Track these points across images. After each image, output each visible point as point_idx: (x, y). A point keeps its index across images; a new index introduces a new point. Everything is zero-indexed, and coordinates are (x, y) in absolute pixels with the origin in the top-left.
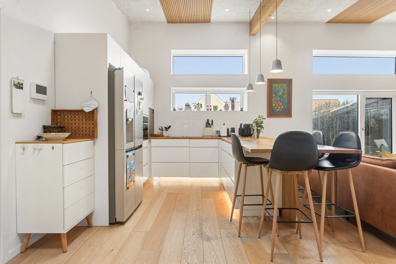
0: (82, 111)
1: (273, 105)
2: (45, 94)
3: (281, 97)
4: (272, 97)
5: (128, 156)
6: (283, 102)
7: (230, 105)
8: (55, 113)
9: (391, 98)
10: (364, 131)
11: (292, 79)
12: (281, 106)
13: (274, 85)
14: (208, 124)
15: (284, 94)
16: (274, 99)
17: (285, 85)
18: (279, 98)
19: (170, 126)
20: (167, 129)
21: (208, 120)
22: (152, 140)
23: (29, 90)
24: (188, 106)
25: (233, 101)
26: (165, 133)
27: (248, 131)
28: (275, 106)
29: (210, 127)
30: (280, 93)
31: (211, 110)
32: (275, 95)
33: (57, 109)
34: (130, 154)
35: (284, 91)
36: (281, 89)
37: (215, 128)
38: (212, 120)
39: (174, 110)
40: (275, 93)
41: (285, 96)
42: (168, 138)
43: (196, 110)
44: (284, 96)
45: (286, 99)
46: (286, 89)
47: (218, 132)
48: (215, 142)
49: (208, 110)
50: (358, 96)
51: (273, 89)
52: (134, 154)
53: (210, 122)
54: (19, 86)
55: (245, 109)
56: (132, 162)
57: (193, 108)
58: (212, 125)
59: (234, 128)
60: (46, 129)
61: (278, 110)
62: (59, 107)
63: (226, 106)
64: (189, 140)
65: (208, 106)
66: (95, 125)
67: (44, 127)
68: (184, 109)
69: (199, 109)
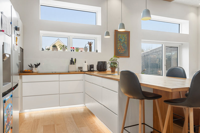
1: (118, 49)
4: (118, 43)
5: (5, 102)
6: (124, 47)
7: (88, 48)
9: (178, 47)
10: (165, 66)
11: (130, 32)
12: (123, 50)
13: (119, 35)
14: (72, 62)
16: (119, 44)
17: (126, 35)
18: (122, 44)
19: (39, 64)
20: (37, 66)
21: (72, 59)
22: (23, 76)
24: (54, 46)
25: (90, 44)
26: (35, 70)
27: (104, 67)
28: (120, 49)
29: (74, 64)
31: (74, 51)
32: (119, 42)
34: (7, 97)
35: (125, 39)
36: (123, 38)
37: (78, 65)
38: (75, 59)
39: (43, 50)
40: (119, 40)
41: (126, 43)
42: (38, 74)
43: (62, 50)
45: (126, 45)
46: (126, 38)
47: (80, 68)
48: (80, 76)
49: (71, 51)
50: (162, 45)
51: (118, 37)
52: (12, 96)
53: (74, 60)
55: (99, 51)
56: (10, 106)
57: (59, 49)
58: (75, 62)
59: (93, 65)
61: (121, 52)
63: (86, 49)
64: (58, 75)
65: (71, 48)
68: (51, 49)
69: (64, 50)
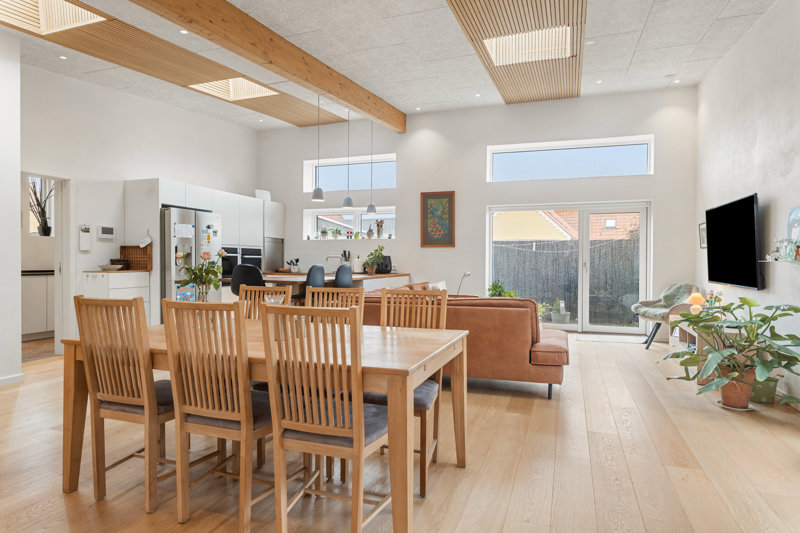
0: (138, 247)
1: (430, 229)
2: (112, 233)
3: (440, 217)
4: (428, 219)
6: (443, 224)
8: (123, 249)
9: (639, 213)
11: (454, 192)
12: (440, 231)
13: (431, 202)
14: (345, 257)
15: (443, 213)
16: (430, 221)
17: (446, 200)
18: (437, 220)
19: (298, 260)
21: (345, 252)
23: (96, 232)
24: (324, 232)
25: (378, 226)
28: (432, 231)
29: (346, 260)
30: (439, 213)
31: (351, 238)
32: (431, 215)
33: (127, 244)
35: (444, 208)
36: (439, 207)
38: (350, 252)
39: (308, 238)
40: (432, 213)
41: (446, 216)
44: (444, 216)
45: (447, 221)
46: (447, 206)
49: (348, 238)
51: (429, 207)
53: (347, 254)
54: (87, 230)
55: (394, 236)
58: (349, 257)
60: (113, 262)
61: (436, 237)
62: (128, 244)
63: (370, 232)
65: (348, 233)
66: (151, 258)
67: (112, 261)
